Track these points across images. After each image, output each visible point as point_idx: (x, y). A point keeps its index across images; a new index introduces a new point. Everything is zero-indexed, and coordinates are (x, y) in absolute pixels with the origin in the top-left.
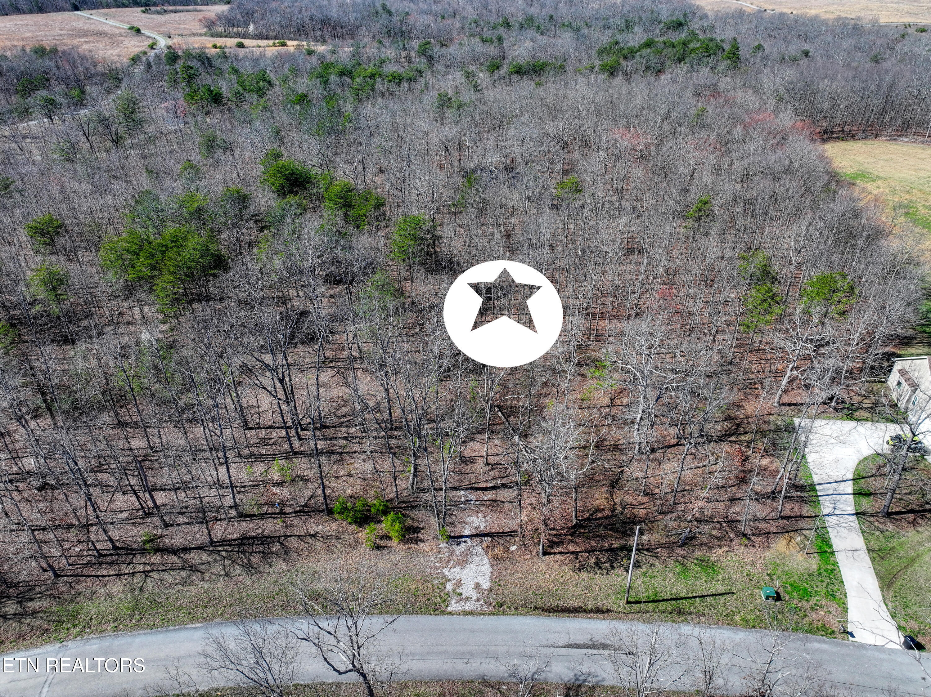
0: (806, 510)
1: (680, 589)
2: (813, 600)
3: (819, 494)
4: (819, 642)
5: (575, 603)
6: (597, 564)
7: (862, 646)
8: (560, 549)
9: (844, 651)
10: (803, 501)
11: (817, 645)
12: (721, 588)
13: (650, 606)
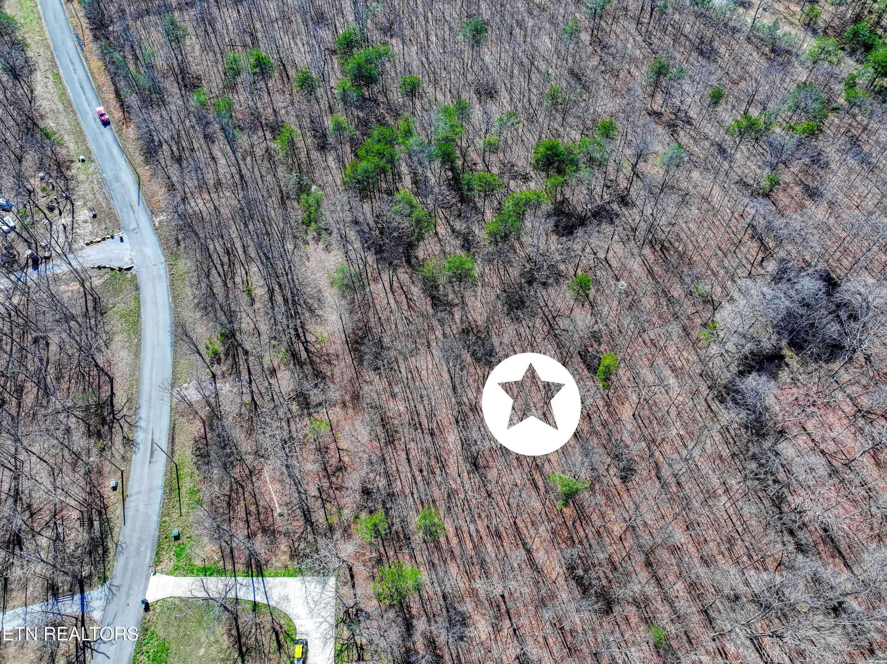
0: (240, 567)
1: (183, 491)
2: (174, 558)
3: (254, 578)
4: (151, 557)
5: (177, 441)
6: (199, 448)
7: (148, 579)
8: (208, 430)
9: (146, 568)
10: (249, 565)
11: (149, 555)
12: (184, 510)
13: (174, 476)
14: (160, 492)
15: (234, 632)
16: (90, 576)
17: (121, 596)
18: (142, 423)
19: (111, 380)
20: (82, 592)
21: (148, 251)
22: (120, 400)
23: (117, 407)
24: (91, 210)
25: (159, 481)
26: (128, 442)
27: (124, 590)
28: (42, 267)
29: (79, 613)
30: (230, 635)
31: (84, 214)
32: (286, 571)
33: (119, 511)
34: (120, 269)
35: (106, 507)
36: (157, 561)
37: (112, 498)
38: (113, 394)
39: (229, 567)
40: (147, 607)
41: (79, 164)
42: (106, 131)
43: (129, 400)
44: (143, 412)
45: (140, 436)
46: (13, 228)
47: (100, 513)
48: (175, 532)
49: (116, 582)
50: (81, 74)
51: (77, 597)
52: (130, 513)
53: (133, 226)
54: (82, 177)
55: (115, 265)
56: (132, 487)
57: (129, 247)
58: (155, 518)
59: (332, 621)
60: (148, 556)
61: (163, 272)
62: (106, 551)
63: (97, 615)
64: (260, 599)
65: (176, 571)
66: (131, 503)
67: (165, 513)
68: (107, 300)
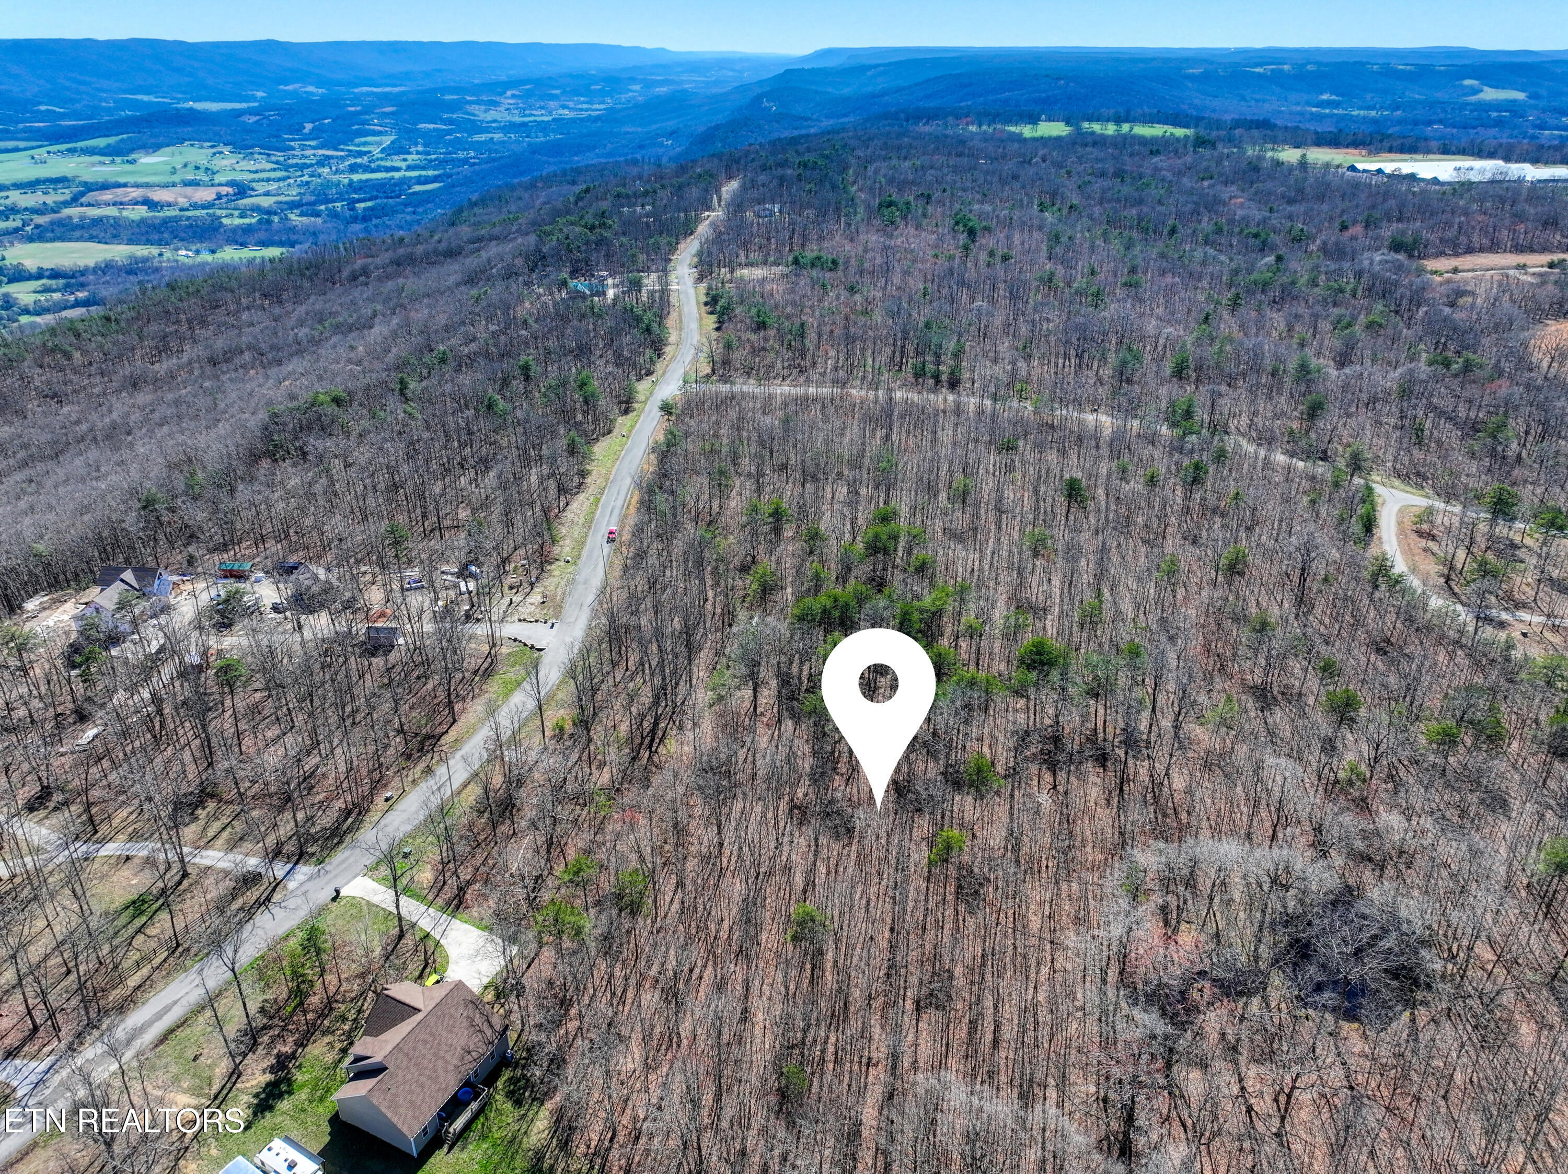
2: (389, 871)
3: (445, 915)
4: (371, 863)
5: (470, 786)
7: (355, 876)
9: (361, 868)
10: (449, 903)
15: (390, 948)
16: (313, 854)
17: (323, 880)
18: (451, 762)
19: (455, 721)
20: (296, 863)
22: (446, 739)
23: (442, 741)
24: (544, 596)
26: (428, 771)
27: (329, 876)
29: (279, 877)
30: (384, 948)
31: (536, 598)
32: (479, 924)
33: (376, 818)
34: (532, 647)
35: (367, 811)
36: (374, 867)
37: (379, 806)
39: (430, 897)
41: (562, 563)
42: (607, 548)
43: (456, 741)
44: (459, 754)
45: (441, 771)
46: (470, 592)
47: (360, 814)
48: (407, 850)
49: (328, 868)
50: (620, 502)
51: (289, 866)
52: (383, 822)
53: (570, 619)
54: (557, 573)
55: (529, 643)
56: (402, 805)
57: (554, 633)
59: (485, 981)
60: (370, 861)
62: (340, 842)
63: (292, 885)
64: (436, 934)
65: (383, 881)
66: (390, 817)
68: (501, 668)
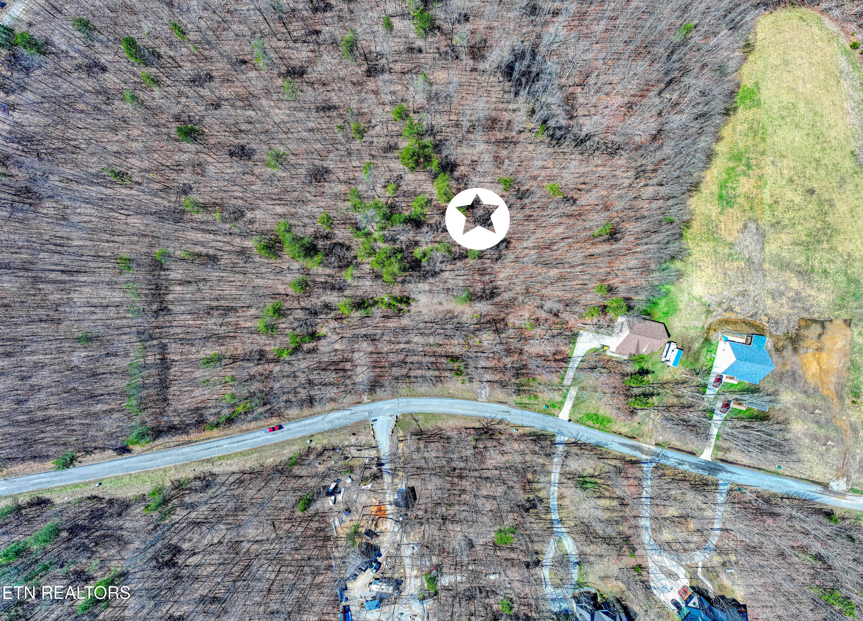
1: (527, 402)
2: (555, 408)
3: (571, 360)
7: (559, 419)
9: (555, 420)
10: (566, 362)
12: (536, 402)
13: (520, 405)
14: (525, 412)
15: (588, 370)
16: (550, 440)
17: (562, 430)
18: (493, 416)
19: (466, 428)
20: (556, 444)
21: (387, 407)
22: (477, 425)
23: (481, 426)
24: (349, 436)
25: (519, 412)
26: (500, 422)
27: (560, 428)
28: (383, 461)
29: (563, 445)
31: (352, 440)
32: (573, 348)
33: (528, 429)
34: (396, 422)
35: (524, 434)
36: (554, 415)
37: (521, 431)
38: (473, 428)
40: (570, 420)
41: (314, 443)
44: (487, 415)
45: (499, 417)
47: (526, 436)
48: (545, 407)
49: (556, 431)
52: (530, 424)
53: (367, 414)
54: (325, 442)
55: (392, 424)
56: (519, 423)
57: (381, 417)
58: (535, 415)
60: (550, 418)
61: (405, 400)
62: (543, 435)
63: (566, 439)
64: (580, 359)
65: (560, 408)
66: (525, 423)
67: (535, 411)
68: (414, 429)
